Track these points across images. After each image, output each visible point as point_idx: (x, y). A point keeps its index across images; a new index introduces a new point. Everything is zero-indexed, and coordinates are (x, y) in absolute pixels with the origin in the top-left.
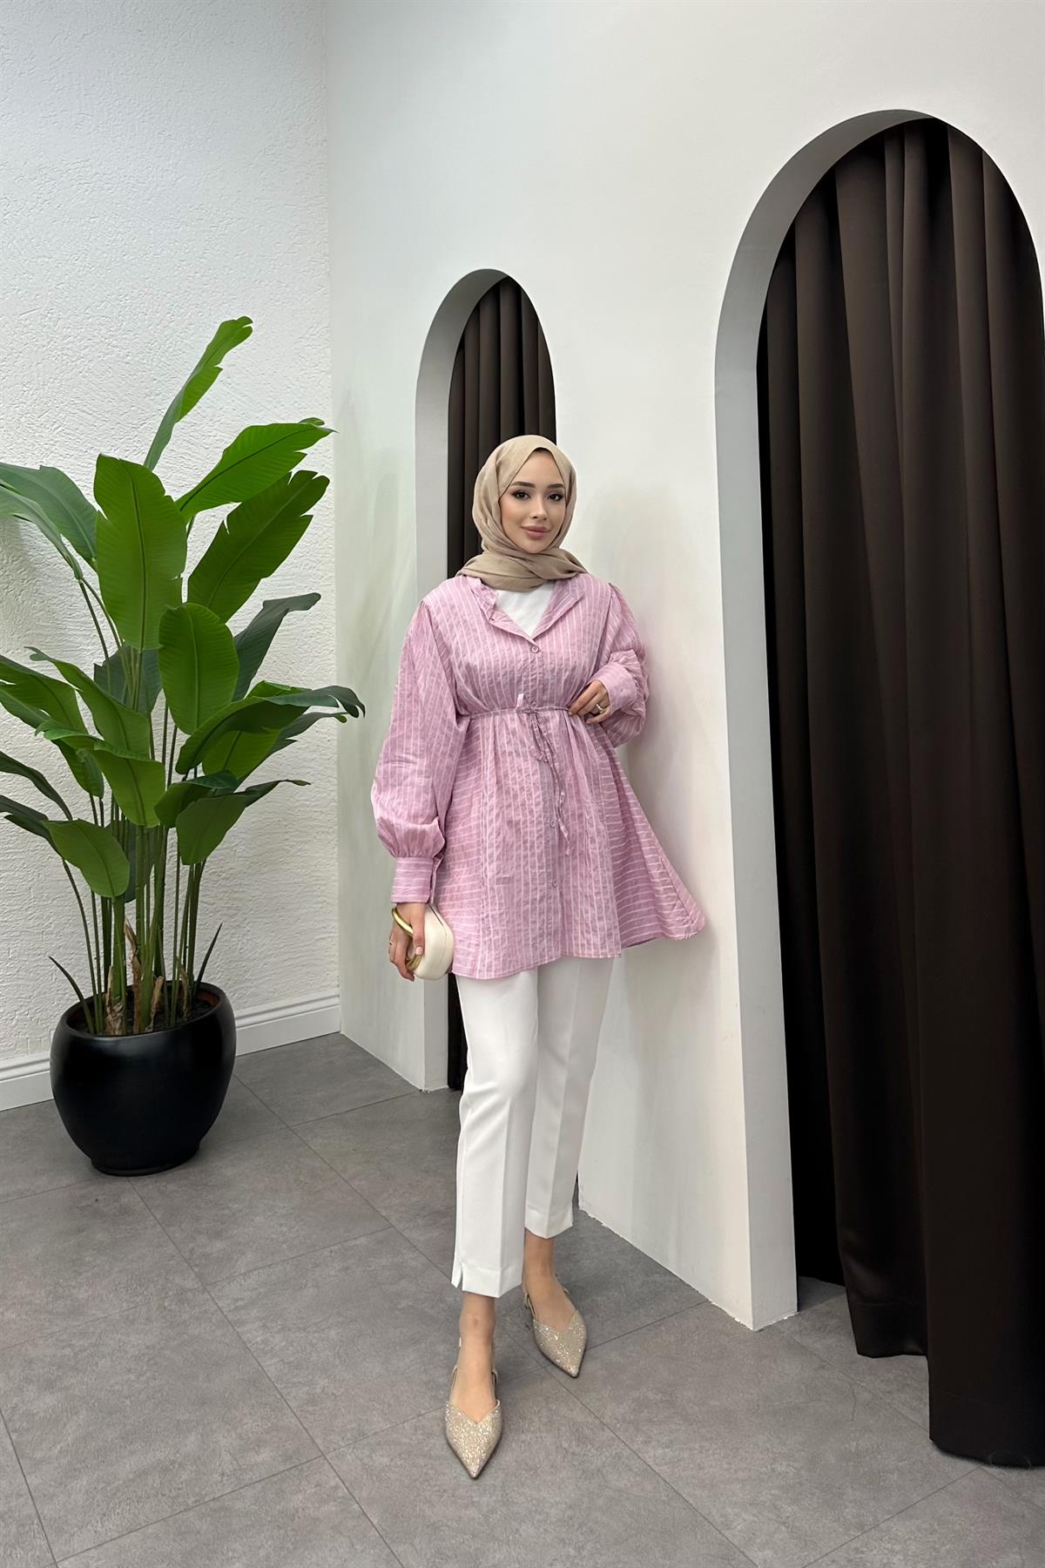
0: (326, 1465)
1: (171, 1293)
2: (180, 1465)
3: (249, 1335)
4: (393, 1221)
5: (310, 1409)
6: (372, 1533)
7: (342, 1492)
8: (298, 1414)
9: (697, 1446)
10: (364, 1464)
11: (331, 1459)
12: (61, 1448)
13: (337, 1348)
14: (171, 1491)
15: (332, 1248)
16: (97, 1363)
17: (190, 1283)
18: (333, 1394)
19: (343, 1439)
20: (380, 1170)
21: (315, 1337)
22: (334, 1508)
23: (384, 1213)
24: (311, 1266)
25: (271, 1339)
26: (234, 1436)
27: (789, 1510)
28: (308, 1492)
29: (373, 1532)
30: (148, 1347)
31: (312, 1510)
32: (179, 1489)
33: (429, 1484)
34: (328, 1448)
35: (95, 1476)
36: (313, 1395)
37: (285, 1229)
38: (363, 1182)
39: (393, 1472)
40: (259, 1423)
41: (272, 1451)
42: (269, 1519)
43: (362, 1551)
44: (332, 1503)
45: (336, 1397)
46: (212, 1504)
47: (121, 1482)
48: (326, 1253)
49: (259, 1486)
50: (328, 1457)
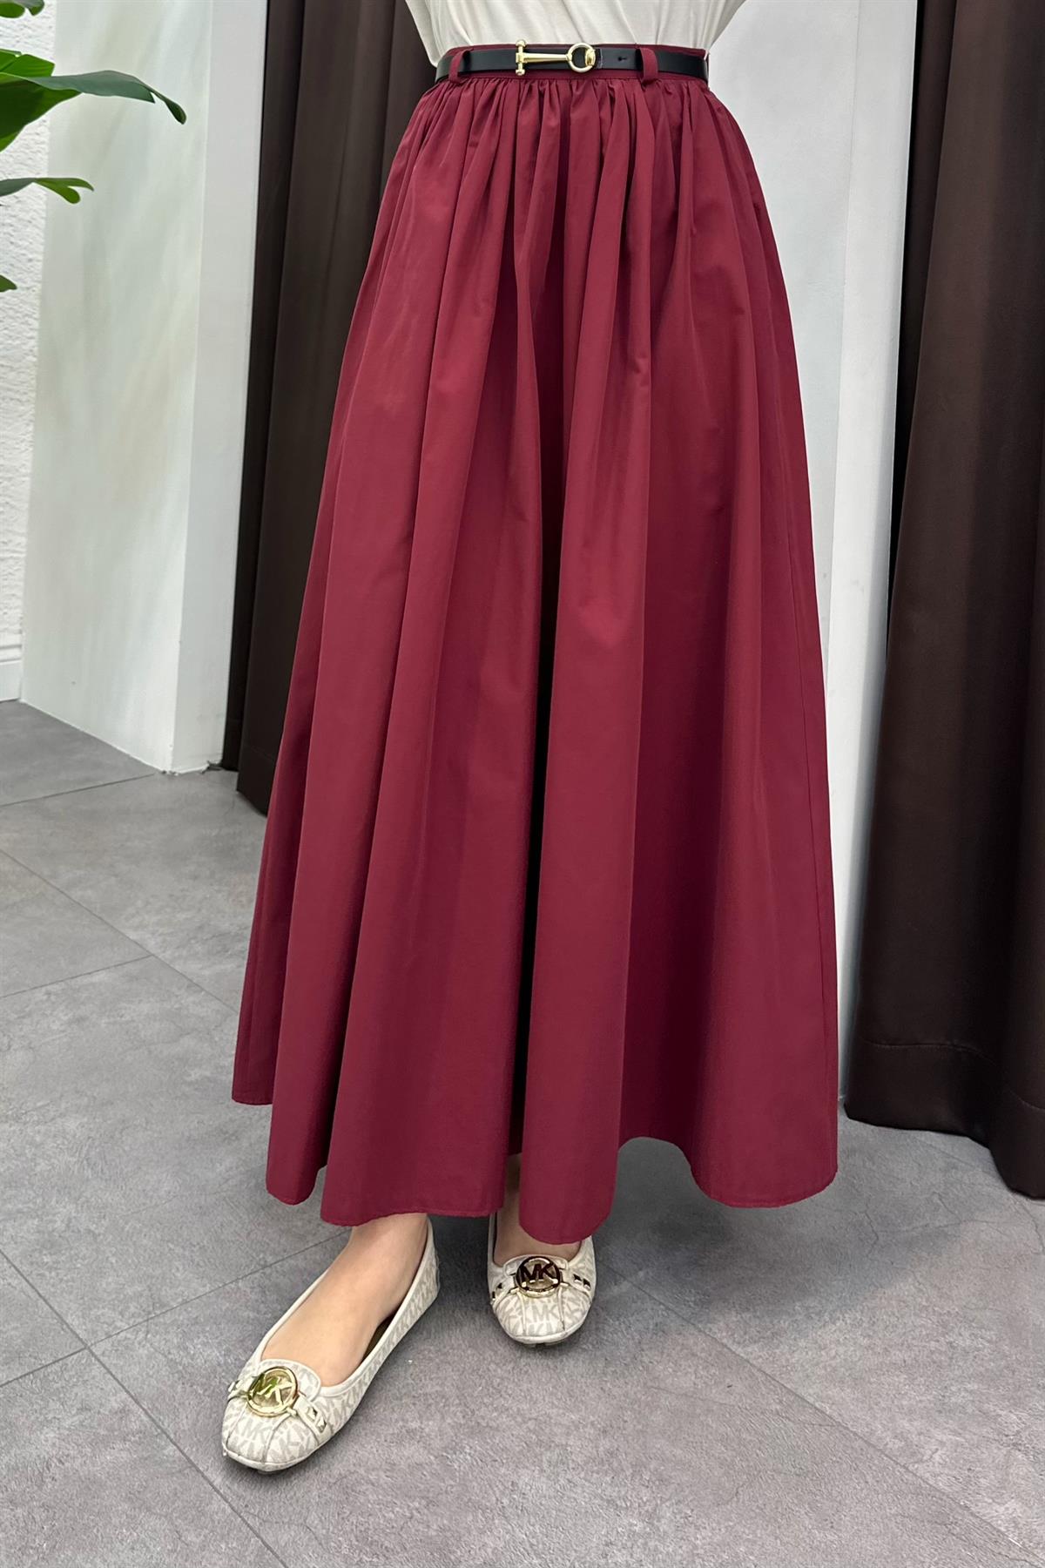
0: (97, 1370)
4: (151, 947)
5: (46, 1259)
6: (215, 1506)
7: (138, 1420)
8: (25, 1268)
10: (172, 1363)
11: (103, 1354)
13: (85, 1150)
18: (89, 1231)
19: (121, 1313)
21: (38, 1132)
22: (124, 1457)
24: (15, 1015)
28: (67, 1424)
31: (79, 1461)
34: (94, 1332)
36: (50, 1233)
43: (203, 1548)
44: (119, 1445)
45: (95, 1236)
50: (97, 1351)
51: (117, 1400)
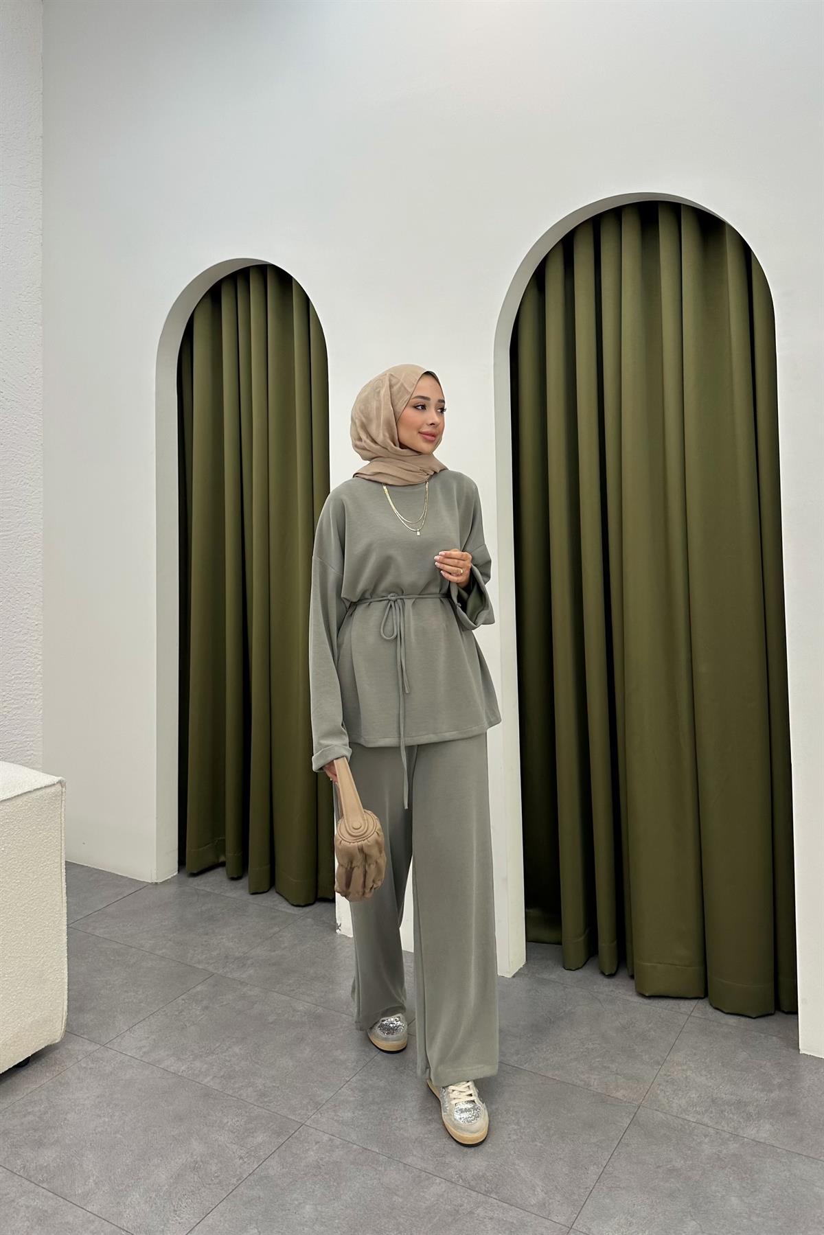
0: (312, 1130)
1: (80, 1058)
2: (202, 1162)
3: (172, 1068)
4: (211, 968)
5: (266, 1100)
7: (337, 1141)
8: (261, 1105)
9: (534, 1049)
10: (337, 1121)
12: (94, 1181)
13: (249, 1058)
14: (212, 1180)
15: (183, 997)
16: (65, 1118)
17: (91, 1047)
18: (274, 1087)
19: (307, 1110)
20: (170, 940)
21: (225, 1056)
22: (341, 1153)
23: (200, 967)
24: (177, 1013)
25: (193, 1065)
26: (226, 1132)
27: (613, 1067)
28: (314, 1148)
29: (381, 1158)
30: (98, 1097)
31: (327, 1158)
32: (217, 1177)
33: (392, 1119)
35: (142, 1190)
37: (133, 994)
38: (164, 951)
39: (361, 1119)
40: (236, 1119)
41: (264, 1133)
42: (302, 1173)
43: (385, 1170)
44: (337, 1150)
45: (278, 1087)
46: (251, 1178)
47: (167, 1187)
48: (180, 1001)
49: (276, 1155)
50: (307, 1123)
51: (326, 1138)
